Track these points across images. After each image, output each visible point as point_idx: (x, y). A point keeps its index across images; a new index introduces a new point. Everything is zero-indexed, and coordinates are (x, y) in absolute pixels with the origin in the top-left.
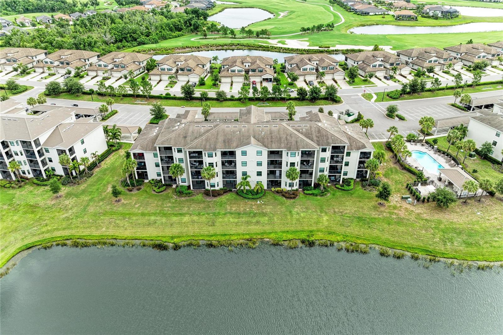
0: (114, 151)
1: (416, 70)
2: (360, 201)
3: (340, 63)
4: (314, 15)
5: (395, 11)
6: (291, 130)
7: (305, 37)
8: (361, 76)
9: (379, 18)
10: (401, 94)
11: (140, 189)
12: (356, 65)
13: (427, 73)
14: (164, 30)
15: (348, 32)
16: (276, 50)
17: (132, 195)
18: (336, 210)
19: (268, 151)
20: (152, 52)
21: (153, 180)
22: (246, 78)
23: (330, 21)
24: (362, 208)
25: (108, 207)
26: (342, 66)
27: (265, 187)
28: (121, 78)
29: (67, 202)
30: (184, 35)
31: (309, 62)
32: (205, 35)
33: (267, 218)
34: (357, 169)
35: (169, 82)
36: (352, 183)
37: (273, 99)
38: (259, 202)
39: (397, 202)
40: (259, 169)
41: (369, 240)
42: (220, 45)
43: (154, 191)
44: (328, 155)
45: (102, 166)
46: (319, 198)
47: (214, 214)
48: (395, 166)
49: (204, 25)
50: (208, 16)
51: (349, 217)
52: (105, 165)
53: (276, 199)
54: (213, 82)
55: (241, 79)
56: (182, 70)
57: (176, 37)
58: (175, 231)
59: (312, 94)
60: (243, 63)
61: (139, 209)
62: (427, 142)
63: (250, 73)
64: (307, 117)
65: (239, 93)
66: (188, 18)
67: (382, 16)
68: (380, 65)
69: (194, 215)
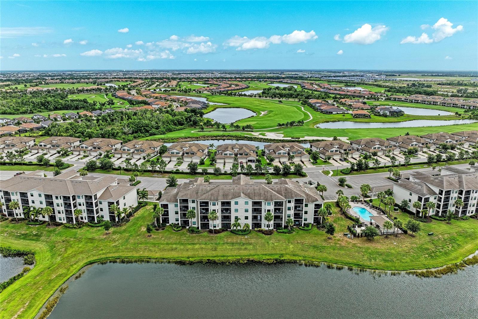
0: (142, 206)
1: (364, 154)
2: (315, 237)
3: (307, 150)
4: (288, 114)
5: (353, 111)
6: (268, 189)
7: (281, 131)
8: (323, 158)
9: (340, 116)
10: (351, 171)
11: (164, 229)
12: (318, 150)
13: (372, 157)
14: (170, 124)
15: (315, 127)
16: (257, 140)
17: (159, 232)
18: (299, 242)
19: (252, 202)
20: (161, 141)
21: (172, 223)
22: (236, 159)
23: (301, 118)
24: (317, 240)
25: (143, 240)
26: (308, 151)
27: (251, 228)
28: (140, 159)
29: (114, 237)
30: (186, 129)
31: (282, 149)
32: (203, 129)
33: (252, 246)
34: (313, 217)
35: (177, 162)
36: (310, 226)
37: (255, 174)
38: (246, 237)
39: (340, 237)
40: (247, 214)
41: (320, 259)
42: (215, 136)
43: (174, 230)
44: (292, 205)
45: (135, 216)
46: (287, 234)
47: (216, 244)
48: (341, 216)
49: (201, 121)
50: (204, 114)
51: (308, 246)
52: (137, 215)
53: (258, 235)
54: (211, 162)
55: (232, 161)
56: (187, 153)
57: (179, 130)
58: (190, 253)
59: (284, 170)
60: (233, 149)
61: (164, 240)
62: (365, 201)
63: (238, 156)
64: (278, 182)
65: (231, 169)
66: (188, 116)
67: (343, 114)
68: (336, 151)
69: (202, 244)
